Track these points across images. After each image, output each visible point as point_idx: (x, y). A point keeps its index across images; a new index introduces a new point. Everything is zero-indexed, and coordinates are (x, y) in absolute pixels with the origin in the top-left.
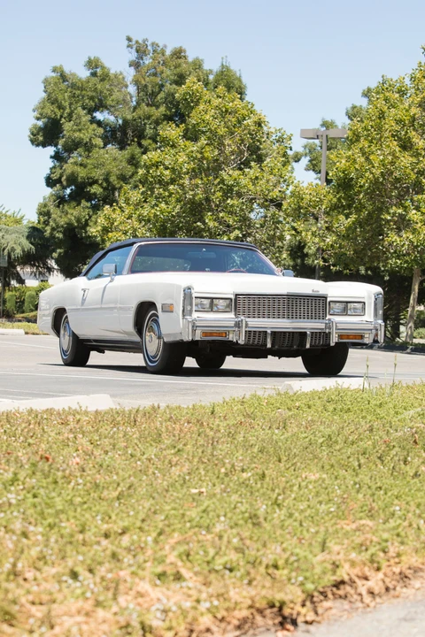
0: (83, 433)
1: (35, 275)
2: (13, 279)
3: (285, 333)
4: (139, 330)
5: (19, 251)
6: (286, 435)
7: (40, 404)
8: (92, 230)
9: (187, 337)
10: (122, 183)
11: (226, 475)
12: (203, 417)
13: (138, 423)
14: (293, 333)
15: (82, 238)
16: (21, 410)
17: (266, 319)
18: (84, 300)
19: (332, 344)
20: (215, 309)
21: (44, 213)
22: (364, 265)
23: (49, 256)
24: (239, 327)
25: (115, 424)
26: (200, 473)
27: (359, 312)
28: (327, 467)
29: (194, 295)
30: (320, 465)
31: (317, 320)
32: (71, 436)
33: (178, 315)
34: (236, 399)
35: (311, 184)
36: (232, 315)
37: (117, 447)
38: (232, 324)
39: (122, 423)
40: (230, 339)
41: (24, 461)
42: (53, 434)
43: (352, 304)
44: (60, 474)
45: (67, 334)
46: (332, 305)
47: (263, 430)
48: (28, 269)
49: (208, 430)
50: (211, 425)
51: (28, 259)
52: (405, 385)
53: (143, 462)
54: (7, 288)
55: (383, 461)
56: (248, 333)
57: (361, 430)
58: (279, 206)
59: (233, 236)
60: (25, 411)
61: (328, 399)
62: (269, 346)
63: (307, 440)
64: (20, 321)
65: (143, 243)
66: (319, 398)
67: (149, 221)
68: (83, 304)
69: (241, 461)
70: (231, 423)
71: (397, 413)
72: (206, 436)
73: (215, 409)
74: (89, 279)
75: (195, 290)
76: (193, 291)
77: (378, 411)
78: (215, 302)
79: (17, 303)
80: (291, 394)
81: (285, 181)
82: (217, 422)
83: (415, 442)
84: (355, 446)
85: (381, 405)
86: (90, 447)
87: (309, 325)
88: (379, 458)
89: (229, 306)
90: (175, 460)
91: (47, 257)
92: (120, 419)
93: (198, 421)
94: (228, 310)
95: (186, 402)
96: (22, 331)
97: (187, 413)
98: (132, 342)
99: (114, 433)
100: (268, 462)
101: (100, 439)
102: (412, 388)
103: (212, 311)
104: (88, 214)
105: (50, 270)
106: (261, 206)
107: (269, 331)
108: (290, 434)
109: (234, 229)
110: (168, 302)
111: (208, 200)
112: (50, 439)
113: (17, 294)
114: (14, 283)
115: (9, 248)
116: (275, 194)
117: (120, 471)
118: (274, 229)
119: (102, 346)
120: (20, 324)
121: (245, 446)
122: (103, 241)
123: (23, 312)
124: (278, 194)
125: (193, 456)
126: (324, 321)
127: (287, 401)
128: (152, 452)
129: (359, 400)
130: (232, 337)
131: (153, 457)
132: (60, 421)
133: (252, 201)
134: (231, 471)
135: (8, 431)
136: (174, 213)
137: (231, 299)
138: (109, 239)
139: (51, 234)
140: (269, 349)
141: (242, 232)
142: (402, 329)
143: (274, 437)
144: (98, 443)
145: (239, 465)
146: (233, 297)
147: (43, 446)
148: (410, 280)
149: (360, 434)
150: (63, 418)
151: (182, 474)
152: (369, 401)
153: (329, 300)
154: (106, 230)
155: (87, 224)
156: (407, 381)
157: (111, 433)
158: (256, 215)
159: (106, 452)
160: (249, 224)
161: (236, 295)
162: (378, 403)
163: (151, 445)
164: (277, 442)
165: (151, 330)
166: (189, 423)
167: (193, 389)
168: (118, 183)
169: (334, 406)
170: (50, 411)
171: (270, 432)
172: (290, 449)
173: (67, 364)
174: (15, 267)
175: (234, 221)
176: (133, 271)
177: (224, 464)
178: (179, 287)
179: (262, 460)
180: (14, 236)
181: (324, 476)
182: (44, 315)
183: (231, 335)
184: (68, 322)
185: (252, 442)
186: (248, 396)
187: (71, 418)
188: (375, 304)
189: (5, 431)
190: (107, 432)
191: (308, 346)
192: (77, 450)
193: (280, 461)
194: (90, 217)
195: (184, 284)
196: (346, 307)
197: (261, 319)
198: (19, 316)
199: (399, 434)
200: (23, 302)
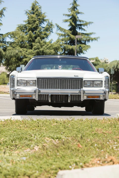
27: (99, 85)
36: (36, 88)
38: (33, 91)
43: (96, 82)
46: (85, 82)
62: (50, 101)
78: (28, 81)
87: (69, 92)
89: (35, 83)
103: (27, 86)
107: (50, 94)
130: (34, 97)
137: (36, 80)
161: (38, 78)
191: (69, 101)
196: (93, 83)
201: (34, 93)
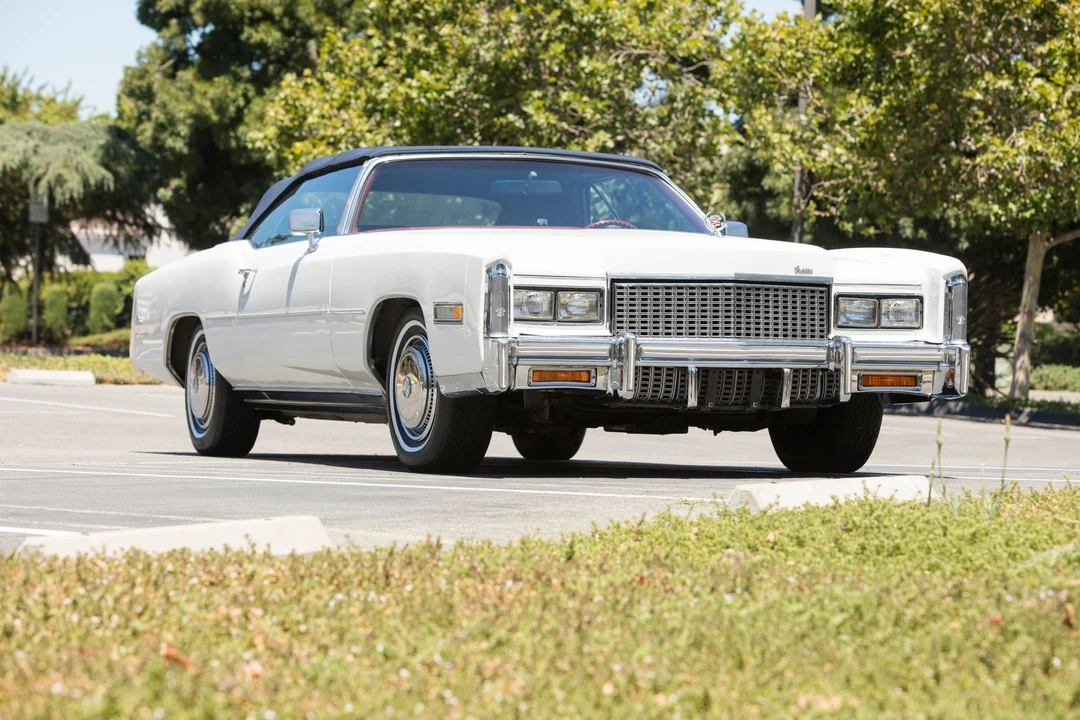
0: (265, 605)
1: (116, 243)
2: (62, 252)
3: (730, 371)
4: (381, 370)
5: (74, 185)
6: (753, 607)
7: (156, 541)
8: (254, 134)
9: (497, 383)
10: (327, 20)
11: (617, 699)
12: (550, 566)
13: (393, 582)
14: (750, 370)
15: (228, 152)
16: (109, 554)
17: (684, 339)
18: (244, 297)
19: (844, 398)
20: (563, 314)
21: (139, 91)
22: (910, 215)
23: (149, 196)
24: (620, 359)
25: (337, 582)
26: (552, 697)
27: (908, 320)
28: (857, 681)
29: (512, 282)
30: (842, 675)
31: (808, 341)
32: (236, 612)
33: (474, 330)
34: (624, 526)
35: (782, 17)
36: (602, 330)
37: (348, 636)
38: (604, 350)
39: (356, 580)
40: (600, 387)
41: (131, 670)
42: (192, 608)
43: (892, 303)
44: (220, 699)
45: (204, 379)
46: (844, 304)
47: (697, 595)
48: (99, 230)
49: (564, 597)
50: (570, 585)
51: (96, 204)
52: (1027, 493)
53: (414, 672)
54: (47, 275)
55: (990, 667)
56: (643, 372)
57: (932, 595)
58: (703, 73)
59: (592, 145)
60: (119, 555)
61: (844, 524)
62: (692, 402)
63: (805, 617)
64: (78, 353)
65: (386, 159)
66: (823, 522)
67: (393, 113)
68: (242, 306)
69: (650, 666)
70: (618, 581)
71: (1013, 556)
72: (562, 610)
73: (576, 549)
74: (257, 246)
75: (516, 269)
76: (509, 273)
77: (968, 551)
78: (563, 297)
79: (70, 310)
80: (754, 513)
81: (718, 13)
82: (584, 578)
83: (1068, 623)
84: (920, 632)
85: (973, 539)
86: (283, 639)
87: (787, 353)
88: (983, 660)
89: (596, 307)
90: (490, 665)
91: (145, 201)
92: (350, 570)
93: (538, 575)
94: (593, 316)
95: (504, 533)
96: (88, 377)
97: (510, 558)
98: (362, 397)
99: (340, 605)
100: (712, 669)
101: (306, 619)
102: (1045, 499)
103: (555, 319)
104: (245, 95)
105: (151, 230)
106: (662, 72)
107: (692, 367)
108: (761, 605)
109: (597, 129)
110: (452, 298)
111: (531, 60)
112: (185, 620)
113: (72, 289)
114: (63, 262)
115: (50, 176)
116: (694, 44)
117: (361, 693)
118: (693, 130)
119: (286, 406)
120: (82, 358)
121: (656, 633)
122: (282, 162)
123: (86, 333)
124: (702, 45)
125: (535, 657)
126: (825, 342)
127: (747, 529)
128: (434, 647)
129: (920, 525)
130: (603, 383)
131: (437, 658)
132: (206, 578)
133: (637, 61)
134: (628, 692)
135: (82, 602)
136: (451, 94)
137: (600, 291)
138: (296, 158)
139: (155, 139)
140: (693, 409)
141: (614, 135)
142: (1001, 366)
143: (726, 612)
144: (303, 628)
145: (645, 678)
146: (604, 285)
147: (169, 636)
148: (1020, 248)
149: (931, 605)
150: (214, 570)
151: (510, 700)
152: (945, 529)
153: (835, 290)
154: (287, 136)
155: (238, 119)
156: (1029, 483)
157: (332, 604)
158: (648, 94)
159: (324, 649)
160: (633, 118)
161: (613, 281)
162: (968, 532)
163: (431, 632)
164: (732, 624)
165: (409, 366)
166: (516, 579)
167: (515, 506)
168: (319, 21)
169: (861, 540)
170: (181, 556)
171: (711, 598)
172: (764, 638)
173: (205, 450)
174: (66, 224)
175: (596, 110)
176: (363, 225)
177: (611, 675)
178: (477, 262)
179: (699, 665)
180: (62, 148)
181: (854, 702)
182: (146, 335)
183: (601, 379)
184: (205, 351)
185: (670, 625)
186: (651, 518)
187: (231, 571)
188: (948, 302)
189: (75, 603)
190: (321, 603)
191: (786, 403)
192: (252, 645)
193: (741, 666)
194: (248, 101)
195: (489, 257)
196: (876, 308)
197: (674, 339)
198: (77, 342)
199: (1029, 603)
200: (85, 309)
201: (605, 358)
